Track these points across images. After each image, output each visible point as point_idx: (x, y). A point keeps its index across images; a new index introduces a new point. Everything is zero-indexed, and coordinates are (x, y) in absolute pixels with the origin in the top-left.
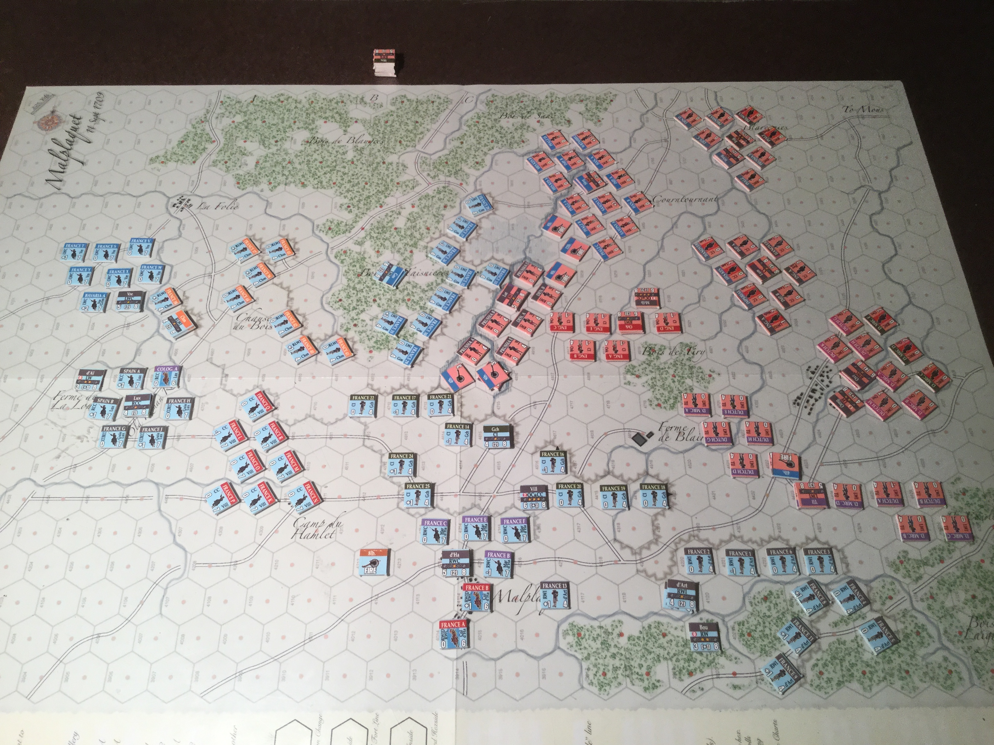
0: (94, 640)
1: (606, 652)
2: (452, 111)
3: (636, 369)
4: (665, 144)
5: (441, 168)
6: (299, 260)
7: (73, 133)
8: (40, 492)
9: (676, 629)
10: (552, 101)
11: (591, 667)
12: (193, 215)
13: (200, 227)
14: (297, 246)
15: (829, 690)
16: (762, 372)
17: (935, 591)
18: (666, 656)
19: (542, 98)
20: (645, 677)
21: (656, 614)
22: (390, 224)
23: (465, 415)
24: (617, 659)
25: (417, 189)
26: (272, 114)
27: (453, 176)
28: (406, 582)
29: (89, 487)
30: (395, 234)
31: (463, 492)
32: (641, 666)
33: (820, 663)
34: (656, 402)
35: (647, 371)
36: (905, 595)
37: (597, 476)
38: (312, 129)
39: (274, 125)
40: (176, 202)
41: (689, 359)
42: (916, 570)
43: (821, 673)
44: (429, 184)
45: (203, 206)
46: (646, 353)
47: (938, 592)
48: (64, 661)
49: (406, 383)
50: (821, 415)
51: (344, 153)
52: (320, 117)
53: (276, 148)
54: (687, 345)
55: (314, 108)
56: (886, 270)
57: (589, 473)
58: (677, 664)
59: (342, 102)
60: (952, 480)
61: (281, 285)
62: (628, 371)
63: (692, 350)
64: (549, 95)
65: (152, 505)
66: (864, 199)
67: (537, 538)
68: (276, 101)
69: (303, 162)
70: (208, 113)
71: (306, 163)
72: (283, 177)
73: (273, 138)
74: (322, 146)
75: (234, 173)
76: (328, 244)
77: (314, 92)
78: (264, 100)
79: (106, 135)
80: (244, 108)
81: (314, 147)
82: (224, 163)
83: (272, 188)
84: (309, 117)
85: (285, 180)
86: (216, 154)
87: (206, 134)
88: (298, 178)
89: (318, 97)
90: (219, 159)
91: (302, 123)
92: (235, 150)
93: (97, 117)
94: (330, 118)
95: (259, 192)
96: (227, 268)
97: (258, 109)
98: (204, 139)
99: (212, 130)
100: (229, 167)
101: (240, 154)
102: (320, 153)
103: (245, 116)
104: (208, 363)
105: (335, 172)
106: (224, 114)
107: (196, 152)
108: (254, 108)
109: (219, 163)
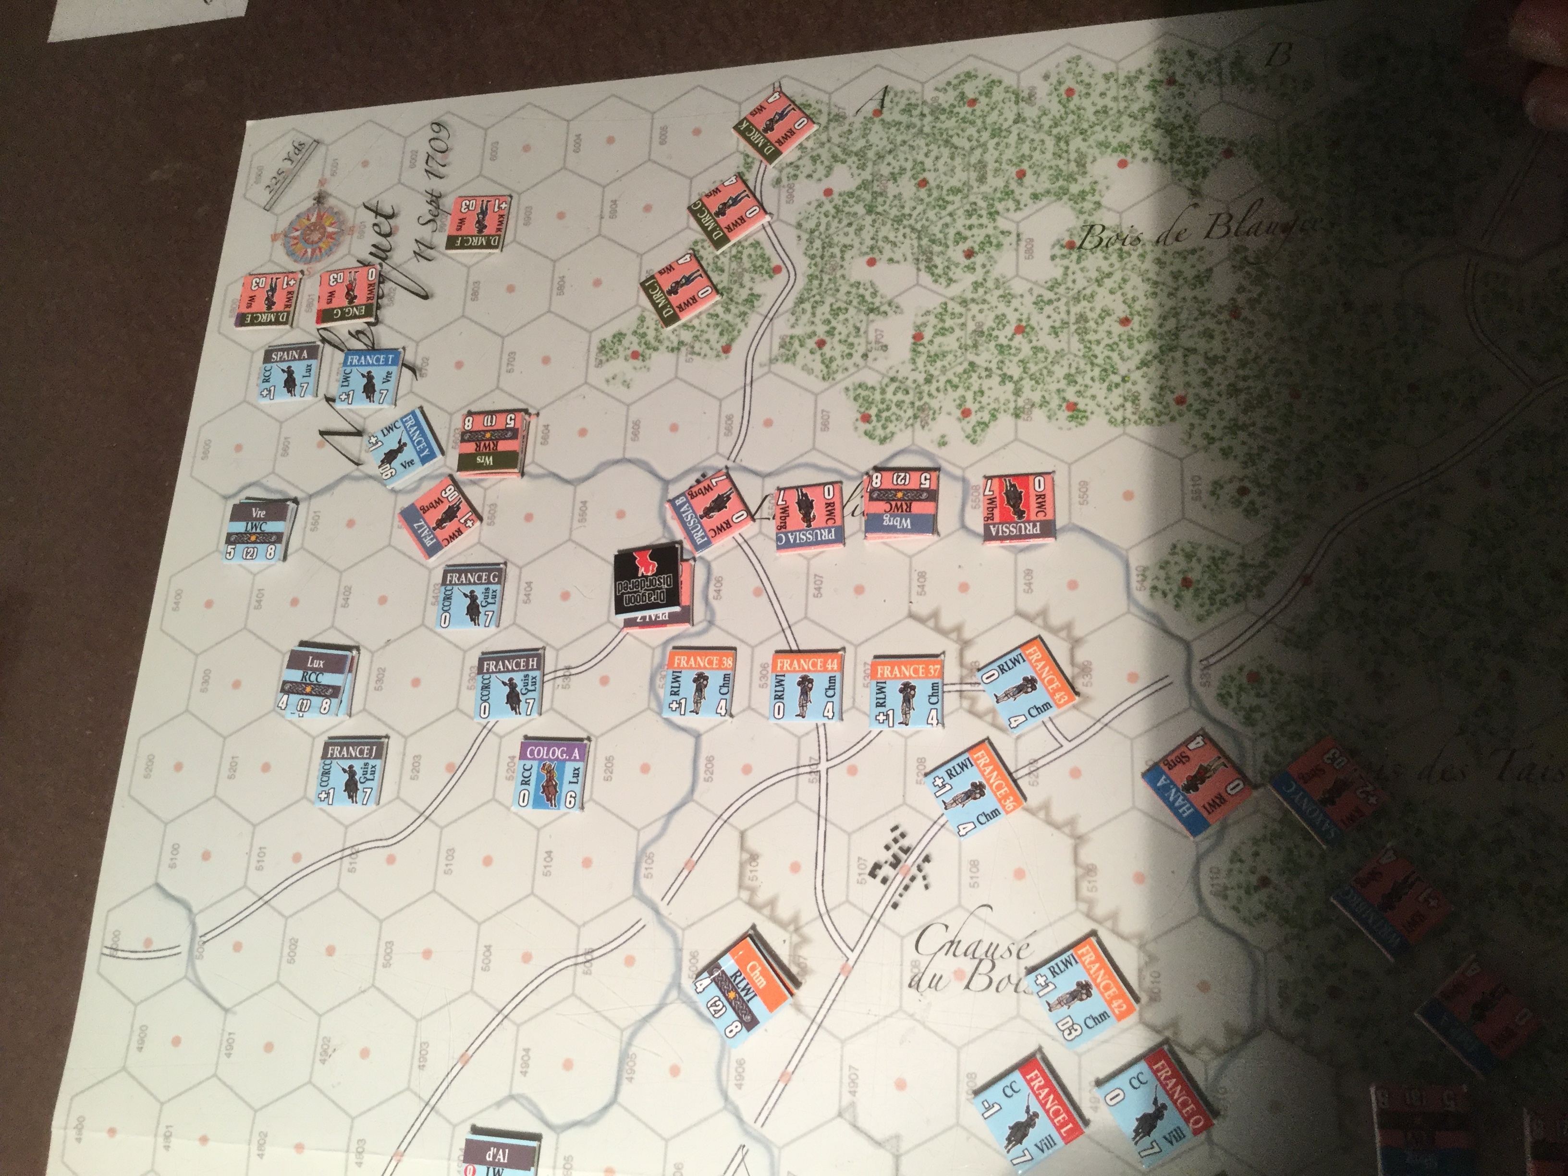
6: (1095, 710)
7: (379, 264)
14: (1081, 656)
22: (1406, 560)
25: (1489, 409)
26: (946, 152)
30: (1432, 600)
38: (1082, 195)
39: (954, 191)
44: (1531, 383)
51: (1199, 281)
52: (1104, 145)
53: (970, 278)
55: (1078, 113)
59: (1171, 82)
61: (1044, 811)
68: (951, 101)
69: (1065, 324)
70: (748, 166)
71: (1075, 327)
72: (1003, 388)
73: (958, 243)
74: (1121, 257)
75: (848, 383)
76: (1187, 646)
77: (1073, 52)
78: (913, 101)
79: (469, 268)
80: (856, 140)
81: (1095, 261)
82: (815, 346)
83: (975, 431)
84: (1067, 151)
85: (1012, 398)
86: (788, 315)
87: (752, 245)
88: (1054, 387)
89: (1087, 71)
90: (799, 331)
91: (1045, 175)
92: (845, 298)
93: (438, 208)
94: (1136, 148)
95: (933, 449)
96: (863, 743)
97: (899, 139)
98: (747, 263)
99: (768, 229)
100: (832, 359)
101: (859, 310)
102: (1116, 286)
103: (862, 167)
104: (842, 1126)
105: (1179, 354)
106: (797, 167)
107: (728, 310)
108: (885, 136)
109: (801, 346)
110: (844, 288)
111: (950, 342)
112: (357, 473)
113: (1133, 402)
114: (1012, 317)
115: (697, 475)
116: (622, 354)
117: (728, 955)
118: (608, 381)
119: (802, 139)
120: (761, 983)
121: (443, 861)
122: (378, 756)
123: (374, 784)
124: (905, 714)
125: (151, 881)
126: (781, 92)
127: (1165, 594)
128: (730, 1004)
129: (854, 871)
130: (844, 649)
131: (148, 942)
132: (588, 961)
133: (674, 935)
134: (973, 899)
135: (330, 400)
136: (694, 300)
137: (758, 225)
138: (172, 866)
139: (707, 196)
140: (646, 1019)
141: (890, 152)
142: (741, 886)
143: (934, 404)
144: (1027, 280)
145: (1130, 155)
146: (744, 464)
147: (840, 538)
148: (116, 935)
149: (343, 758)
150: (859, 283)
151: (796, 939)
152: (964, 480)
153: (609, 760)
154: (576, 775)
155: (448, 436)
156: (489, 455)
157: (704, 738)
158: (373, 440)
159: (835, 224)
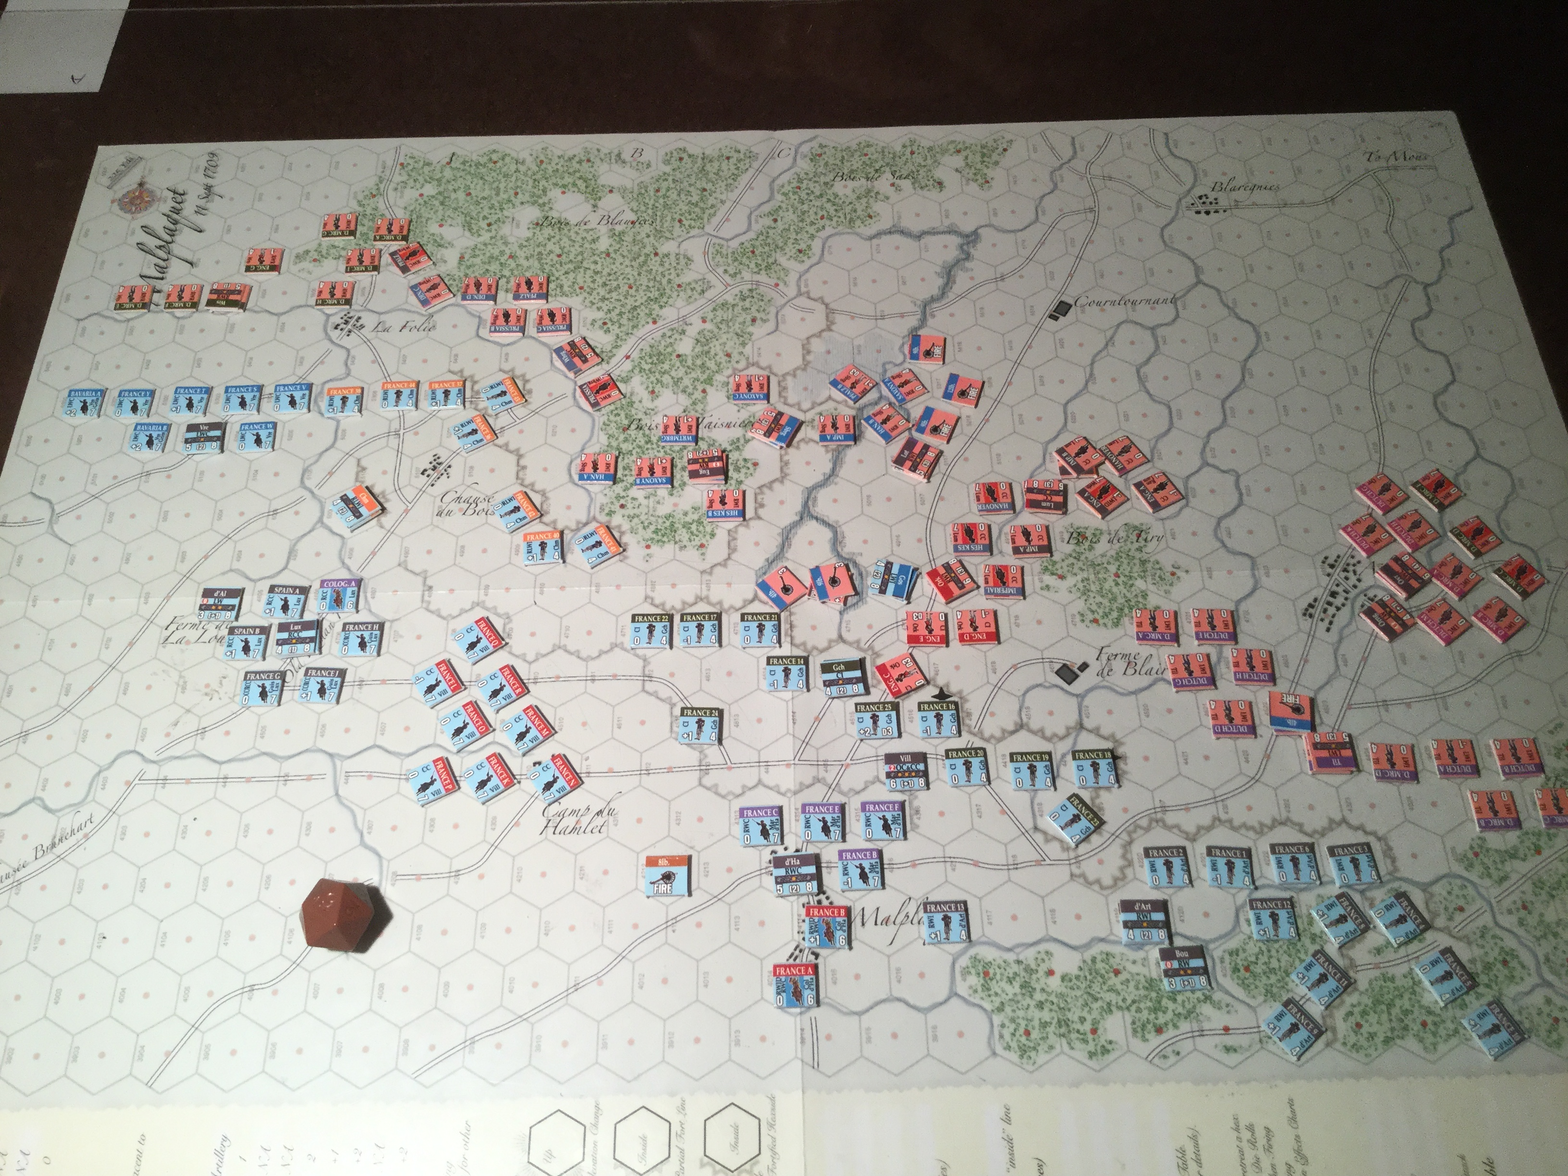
0: (245, 995)
1: (1028, 1000)
2: (759, 171)
3: (1058, 566)
4: (1090, 216)
5: (744, 260)
6: (532, 407)
7: (174, 216)
8: (152, 772)
9: (1134, 962)
10: (912, 153)
11: (1007, 1023)
12: (367, 341)
13: (377, 360)
14: (528, 387)
15: (1371, 1051)
16: (1254, 567)
17: (1529, 897)
18: (1121, 1003)
19: (898, 148)
20: (1090, 1037)
21: (1102, 940)
22: (669, 350)
23: (797, 641)
24: (1046, 1010)
25: (709, 294)
26: (481, 182)
27: (763, 272)
28: (718, 898)
29: (229, 761)
30: (678, 364)
31: (798, 760)
32: (1082, 1020)
33: (1356, 1010)
34: (1091, 617)
35: (1076, 570)
36: (1484, 904)
37: (1004, 731)
38: (544, 204)
39: (484, 198)
40: (340, 321)
41: (1140, 549)
42: (1500, 866)
43: (1359, 1025)
44: (727, 285)
45: (381, 327)
46: (1073, 541)
47: (1533, 899)
48: (201, 1028)
49: (704, 594)
50: (1346, 632)
51: (594, 241)
52: (556, 185)
53: (489, 235)
54: (1135, 528)
55: (545, 170)
56: (1439, 405)
57: (991, 727)
58: (1138, 1015)
59: (589, 161)
60: (1551, 727)
61: (506, 447)
62: (1046, 569)
63: (1143, 535)
64: (908, 144)
65: (325, 788)
66: (1402, 298)
67: (915, 827)
68: (485, 161)
69: (532, 256)
70: (381, 182)
71: (536, 256)
73: (484, 220)
74: (559, 230)
76: (575, 382)
77: (544, 145)
78: (467, 160)
80: (437, 174)
81: (547, 231)
84: (538, 186)
89: (550, 154)
91: (527, 195)
93: (208, 190)
94: (570, 187)
96: (423, 422)
97: (458, 175)
101: (433, 246)
102: (556, 241)
103: (439, 185)
104: (401, 570)
105: (582, 270)
106: (407, 184)
108: (452, 173)
110: (427, 236)
111: (477, 261)
112: (155, 309)
113: (559, 287)
114: (508, 252)
115: (346, 313)
116: (308, 260)
118: (300, 272)
121: (197, 477)
122: (166, 430)
124: (445, 402)
125: (28, 491)
129: (414, 472)
130: (417, 380)
131: (24, 519)
132: (275, 514)
133: (320, 502)
134: (469, 481)
138: (41, 484)
140: (304, 535)
141: (454, 180)
142: (357, 480)
144: (516, 237)
145: (567, 189)
146: (370, 309)
150: (434, 235)
152: (480, 317)
153: (292, 433)
159: (423, 209)
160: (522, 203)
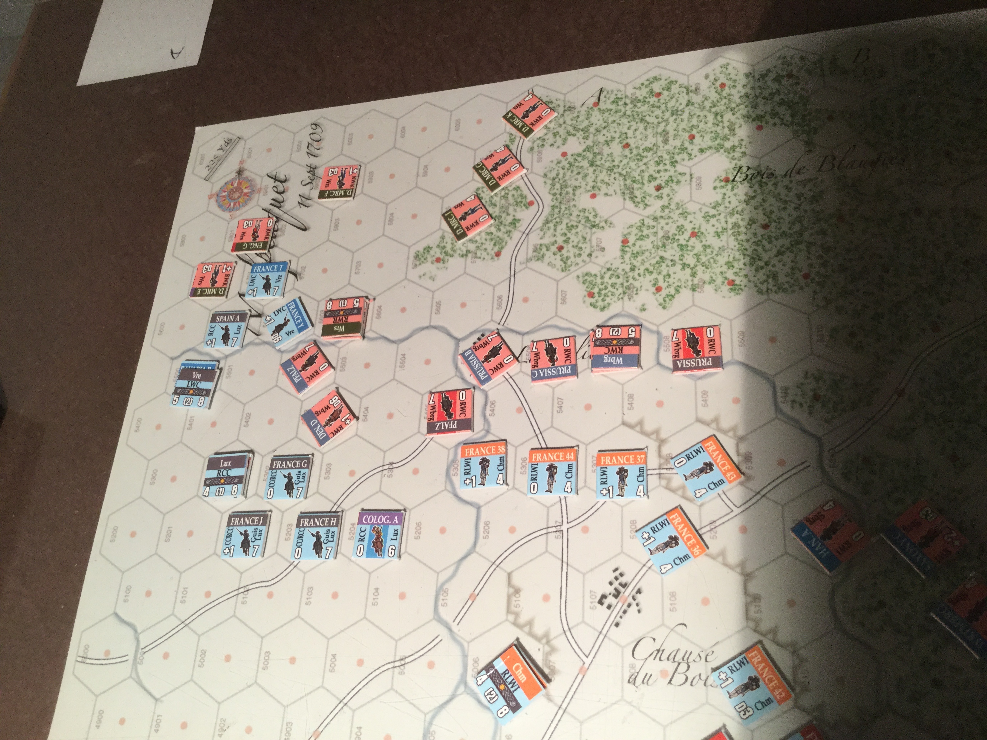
7: (276, 212)
26: (641, 126)
38: (733, 148)
39: (648, 149)
51: (815, 198)
52: (747, 117)
53: (660, 203)
55: (729, 97)
59: (790, 75)
68: (644, 94)
70: (512, 141)
71: (732, 231)
72: (684, 272)
73: (650, 182)
74: (761, 186)
75: (579, 273)
76: (818, 439)
77: (725, 61)
78: (619, 96)
79: (333, 210)
80: (582, 121)
82: (556, 250)
83: (665, 301)
84: (722, 122)
85: (690, 278)
86: (539, 231)
87: (514, 189)
88: (718, 270)
89: (733, 72)
90: (546, 241)
91: (708, 137)
92: (576, 219)
93: (314, 175)
94: (768, 117)
95: (636, 313)
96: (594, 509)
97: (611, 119)
98: (511, 200)
99: (525, 179)
100: (568, 258)
101: (586, 226)
102: (759, 204)
106: (544, 140)
107: (499, 230)
108: (601, 118)
109: (548, 250)
110: (576, 213)
111: (647, 244)
112: (257, 341)
113: (774, 279)
114: (689, 228)
115: (479, 335)
116: (430, 259)
117: (500, 659)
118: (420, 277)
119: (546, 122)
120: (523, 678)
121: (305, 596)
122: (264, 524)
123: (261, 543)
124: (621, 489)
125: (112, 611)
126: (533, 94)
127: (801, 405)
128: (501, 693)
129: (588, 599)
130: (578, 446)
131: (107, 652)
132: (402, 665)
133: (462, 646)
134: (672, 619)
135: (241, 295)
136: (477, 223)
137: (519, 175)
138: (125, 601)
139: (486, 159)
140: (443, 706)
141: (605, 128)
142: (508, 611)
143: (637, 284)
144: (699, 203)
145: (764, 122)
146: (509, 327)
147: (575, 372)
148: (87, 648)
149: (241, 525)
150: (585, 210)
151: (547, 649)
152: (658, 333)
153: (419, 525)
154: (396, 534)
155: (317, 315)
156: (342, 325)
157: (483, 509)
158: (268, 318)
159: (569, 173)
160: (702, 151)
